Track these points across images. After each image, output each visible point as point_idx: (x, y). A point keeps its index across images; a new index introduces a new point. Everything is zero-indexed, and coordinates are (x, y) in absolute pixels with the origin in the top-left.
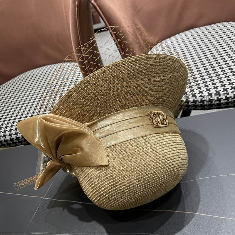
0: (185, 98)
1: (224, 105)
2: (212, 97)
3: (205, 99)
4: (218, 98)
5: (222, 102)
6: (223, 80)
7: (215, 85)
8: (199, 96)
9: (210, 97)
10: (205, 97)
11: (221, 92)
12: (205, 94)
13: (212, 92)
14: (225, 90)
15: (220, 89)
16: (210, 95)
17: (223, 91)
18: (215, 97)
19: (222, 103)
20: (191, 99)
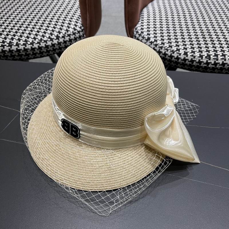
0: (177, 54)
1: (210, 69)
2: (202, 59)
3: (195, 59)
4: (207, 61)
5: (209, 66)
6: (217, 46)
7: (208, 48)
8: (191, 56)
9: (200, 58)
10: (196, 57)
11: (211, 56)
12: (197, 54)
13: (204, 54)
14: (216, 55)
15: (212, 53)
16: (201, 56)
17: (213, 56)
18: (204, 60)
19: (209, 68)
20: (182, 57)
